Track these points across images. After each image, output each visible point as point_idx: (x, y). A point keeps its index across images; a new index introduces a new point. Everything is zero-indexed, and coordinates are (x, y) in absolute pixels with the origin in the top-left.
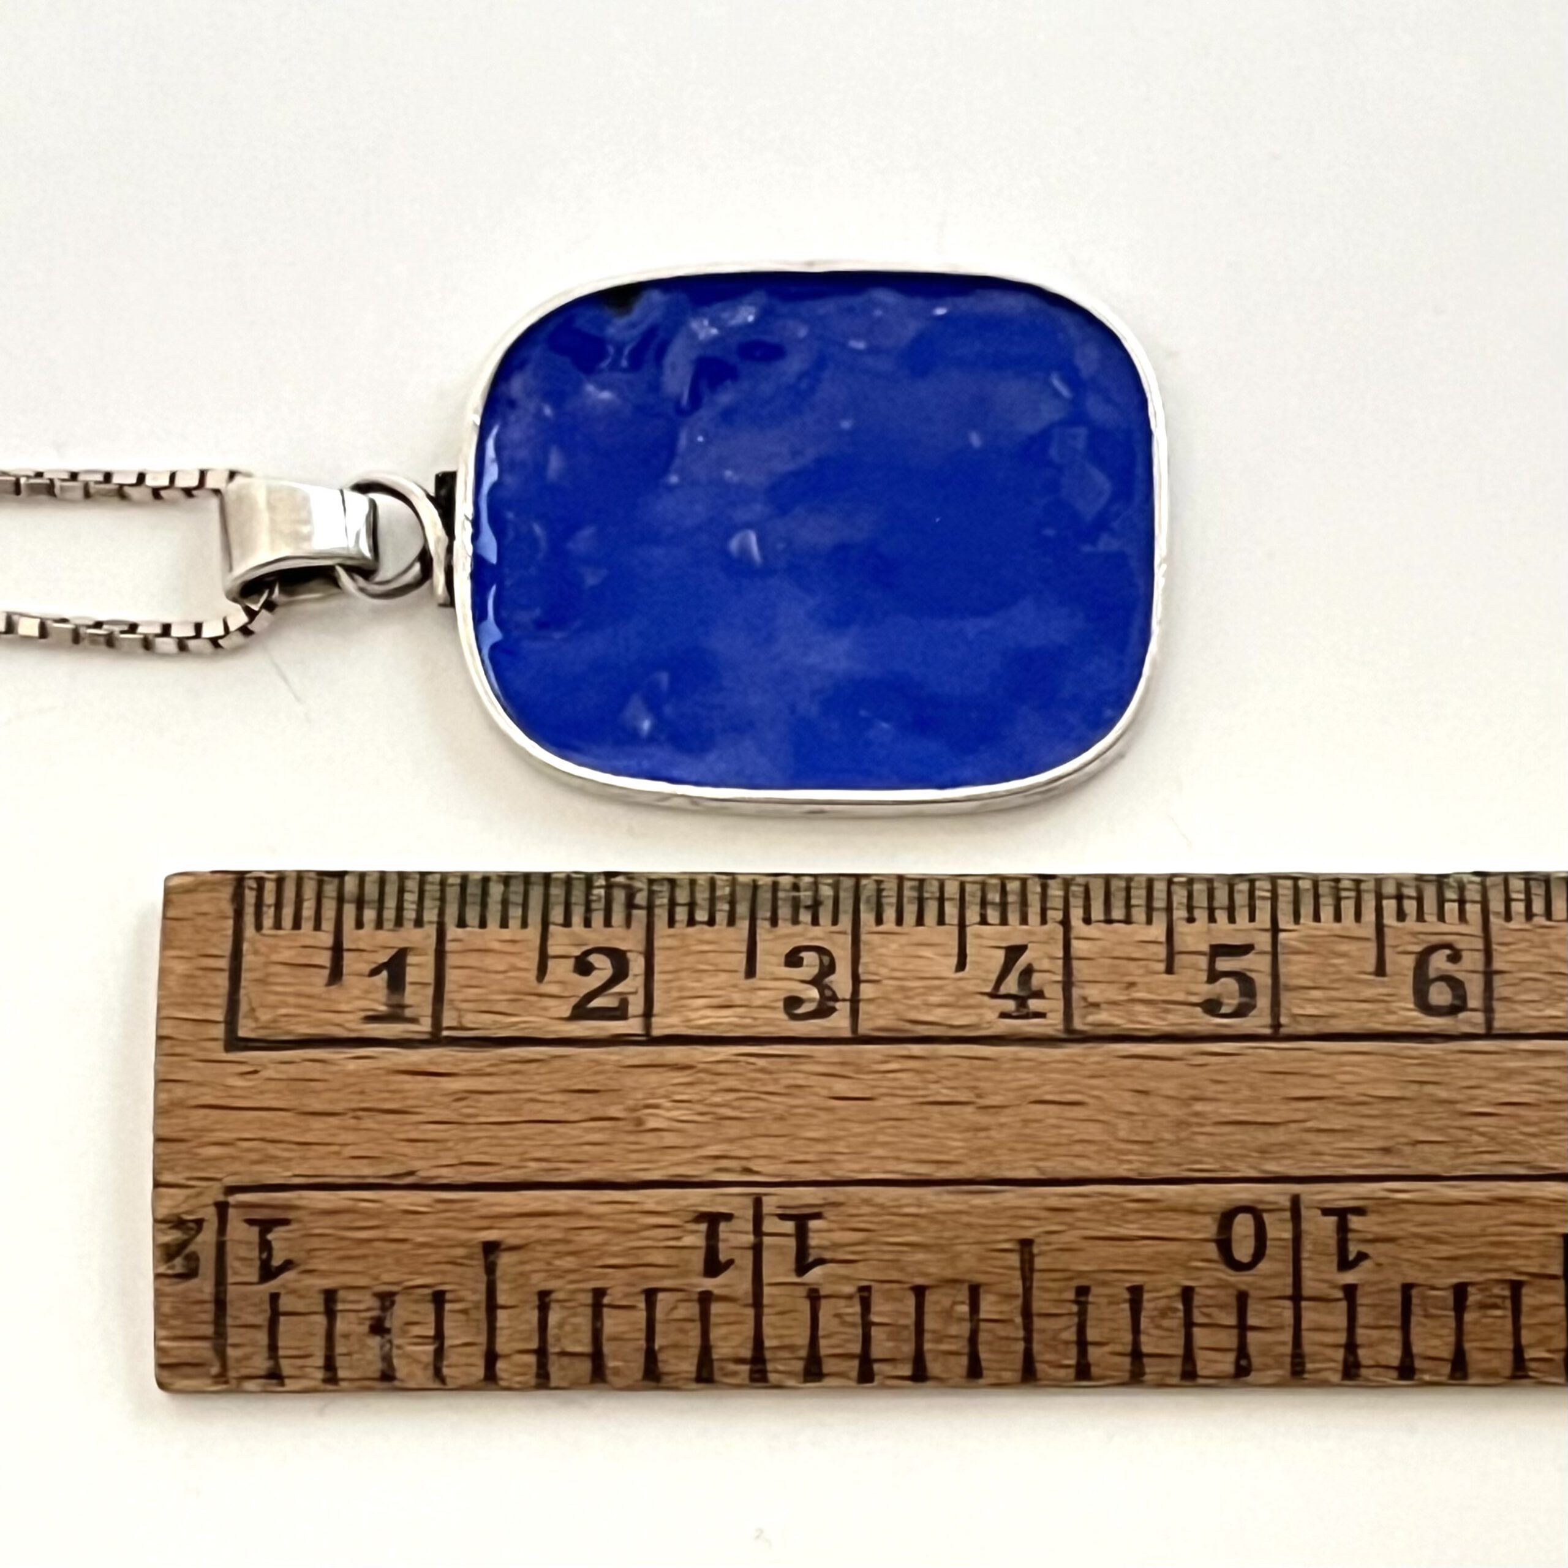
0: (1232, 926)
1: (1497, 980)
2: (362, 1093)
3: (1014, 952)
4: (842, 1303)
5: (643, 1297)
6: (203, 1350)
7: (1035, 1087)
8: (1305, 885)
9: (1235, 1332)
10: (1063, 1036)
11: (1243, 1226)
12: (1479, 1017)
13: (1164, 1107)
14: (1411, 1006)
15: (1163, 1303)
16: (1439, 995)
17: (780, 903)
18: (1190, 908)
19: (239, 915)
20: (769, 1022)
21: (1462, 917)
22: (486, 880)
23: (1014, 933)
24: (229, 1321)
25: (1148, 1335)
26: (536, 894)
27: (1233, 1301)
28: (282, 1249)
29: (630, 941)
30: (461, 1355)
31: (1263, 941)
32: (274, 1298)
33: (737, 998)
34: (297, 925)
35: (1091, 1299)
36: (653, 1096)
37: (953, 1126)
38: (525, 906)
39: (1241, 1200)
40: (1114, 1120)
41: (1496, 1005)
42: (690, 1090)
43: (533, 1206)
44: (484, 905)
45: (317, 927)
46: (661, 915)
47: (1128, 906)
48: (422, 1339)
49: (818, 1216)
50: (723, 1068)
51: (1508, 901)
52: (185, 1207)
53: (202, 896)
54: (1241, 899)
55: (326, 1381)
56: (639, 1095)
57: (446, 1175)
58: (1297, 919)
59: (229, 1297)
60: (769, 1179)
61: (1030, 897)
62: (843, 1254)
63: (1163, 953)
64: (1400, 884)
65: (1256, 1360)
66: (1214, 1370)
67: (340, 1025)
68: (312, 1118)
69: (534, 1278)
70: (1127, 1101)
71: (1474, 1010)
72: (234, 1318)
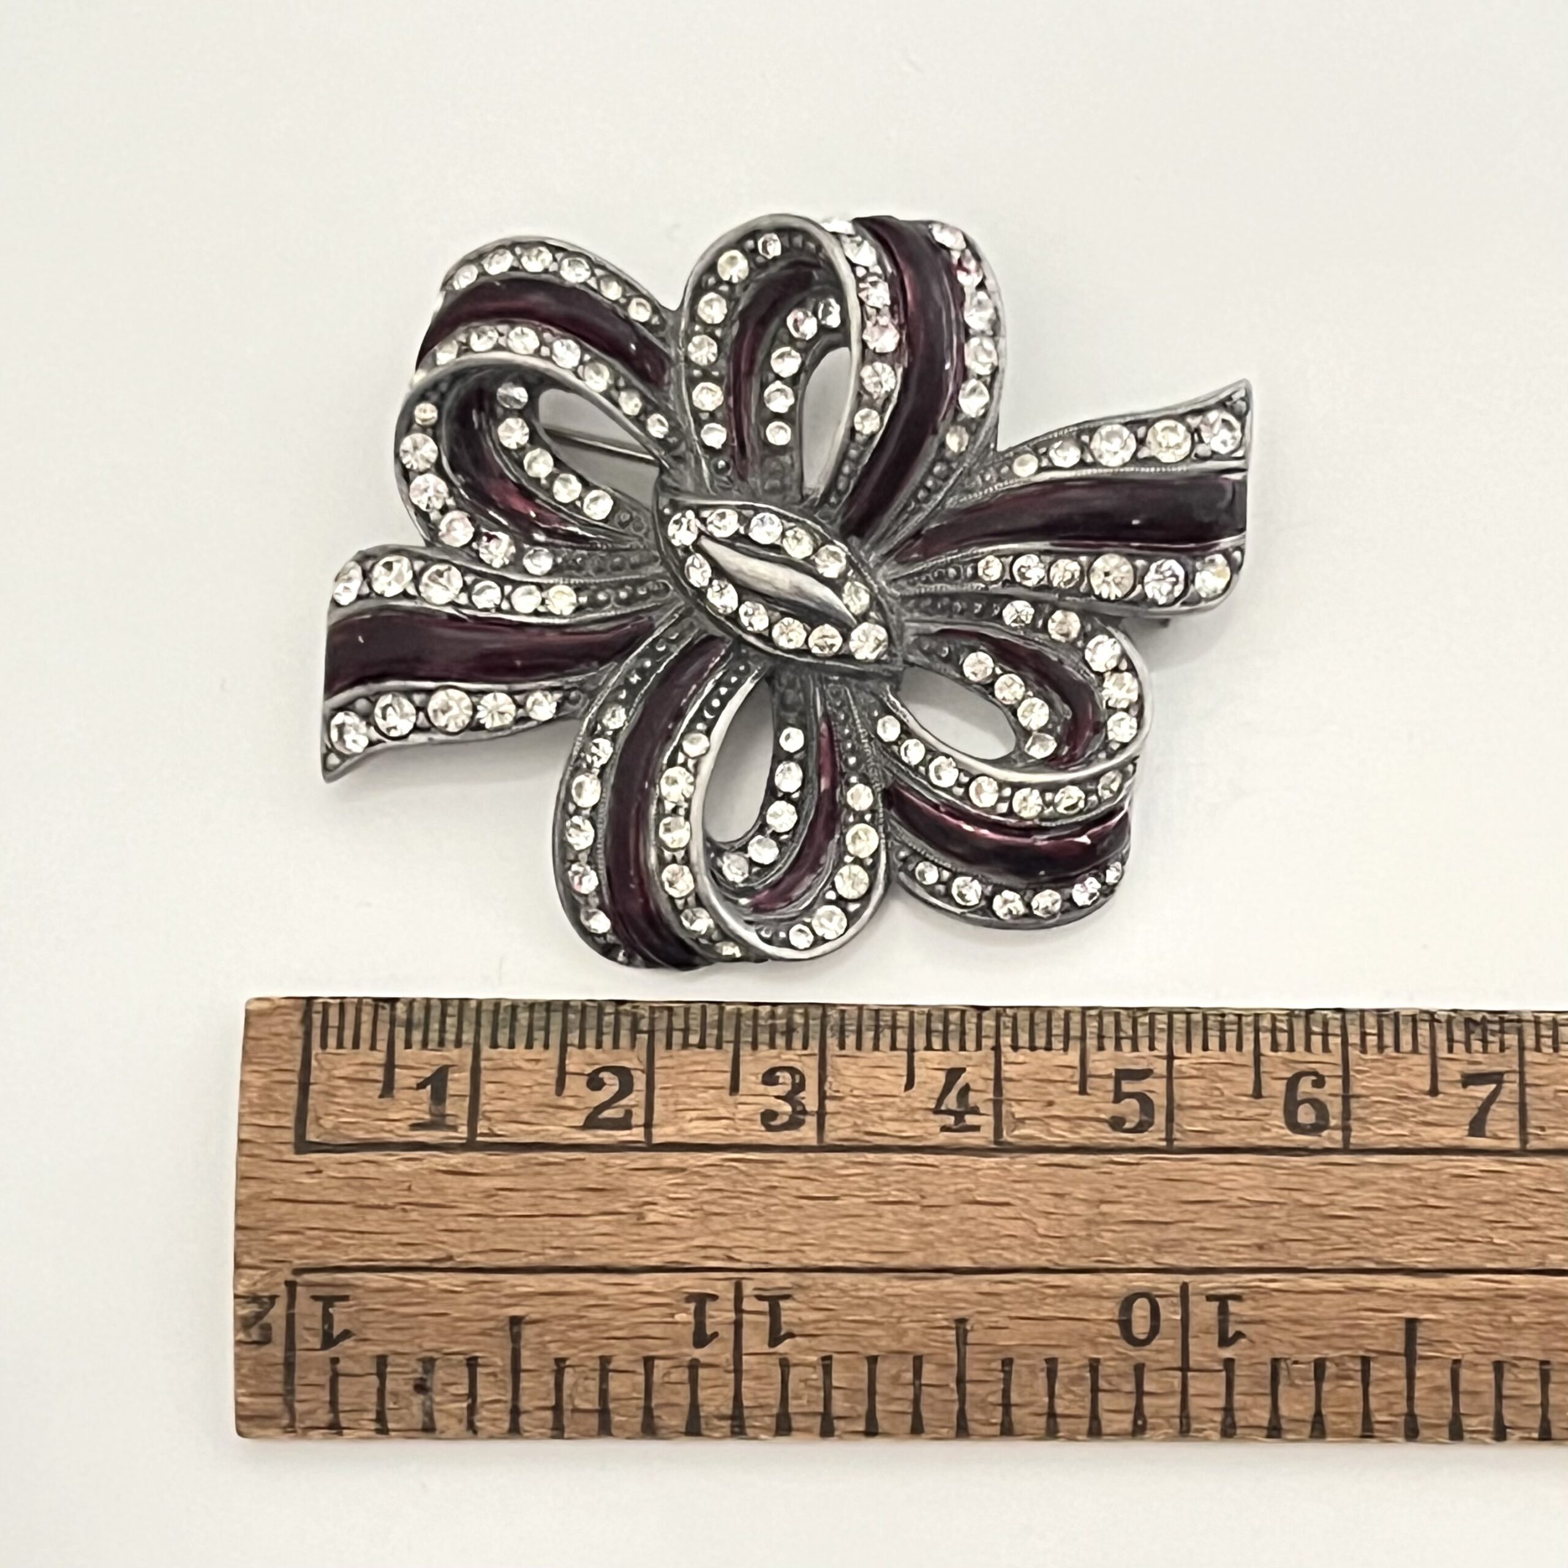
0: (1136, 1054)
1: (1354, 1104)
2: (409, 1189)
3: (954, 1074)
4: (810, 1370)
5: (642, 1364)
6: (276, 1404)
7: (969, 1190)
8: (1197, 1017)
9: (1134, 1396)
10: (993, 1146)
11: (1141, 1309)
12: (1338, 1135)
13: (1076, 1209)
14: (1281, 1124)
15: (1075, 1372)
16: (1306, 1115)
17: (759, 1029)
18: (1101, 1037)
19: (308, 1035)
20: (749, 1132)
21: (1326, 1049)
22: (514, 1007)
23: (954, 1058)
24: (296, 1381)
25: (1061, 1398)
26: (556, 1019)
27: (1131, 1371)
28: (341, 1321)
29: (632, 1060)
30: (488, 1410)
31: (1161, 1067)
32: (335, 1361)
33: (723, 1112)
34: (356, 1045)
35: (1014, 1368)
36: (652, 1194)
37: (901, 1222)
38: (547, 1030)
39: (1139, 1287)
40: (1035, 1220)
41: (1354, 1125)
42: (681, 1190)
43: (552, 1287)
44: (512, 1030)
45: (373, 1047)
46: (660, 1038)
47: (1049, 1035)
48: (457, 1397)
49: (787, 1297)
50: (711, 1171)
51: (1364, 1035)
52: (259, 1286)
53: (277, 1019)
54: (1142, 1031)
55: (378, 1431)
56: (640, 1193)
57: (480, 1260)
58: (1189, 1049)
59: (297, 1360)
60: (747, 1266)
61: (967, 1026)
62: (810, 1330)
63: (1077, 1078)
64: (1274, 1018)
65: (1150, 1421)
66: (1115, 1428)
67: (391, 1131)
68: (367, 1210)
69: (553, 1347)
70: (1047, 1203)
71: (1335, 1128)
72: (301, 1378)
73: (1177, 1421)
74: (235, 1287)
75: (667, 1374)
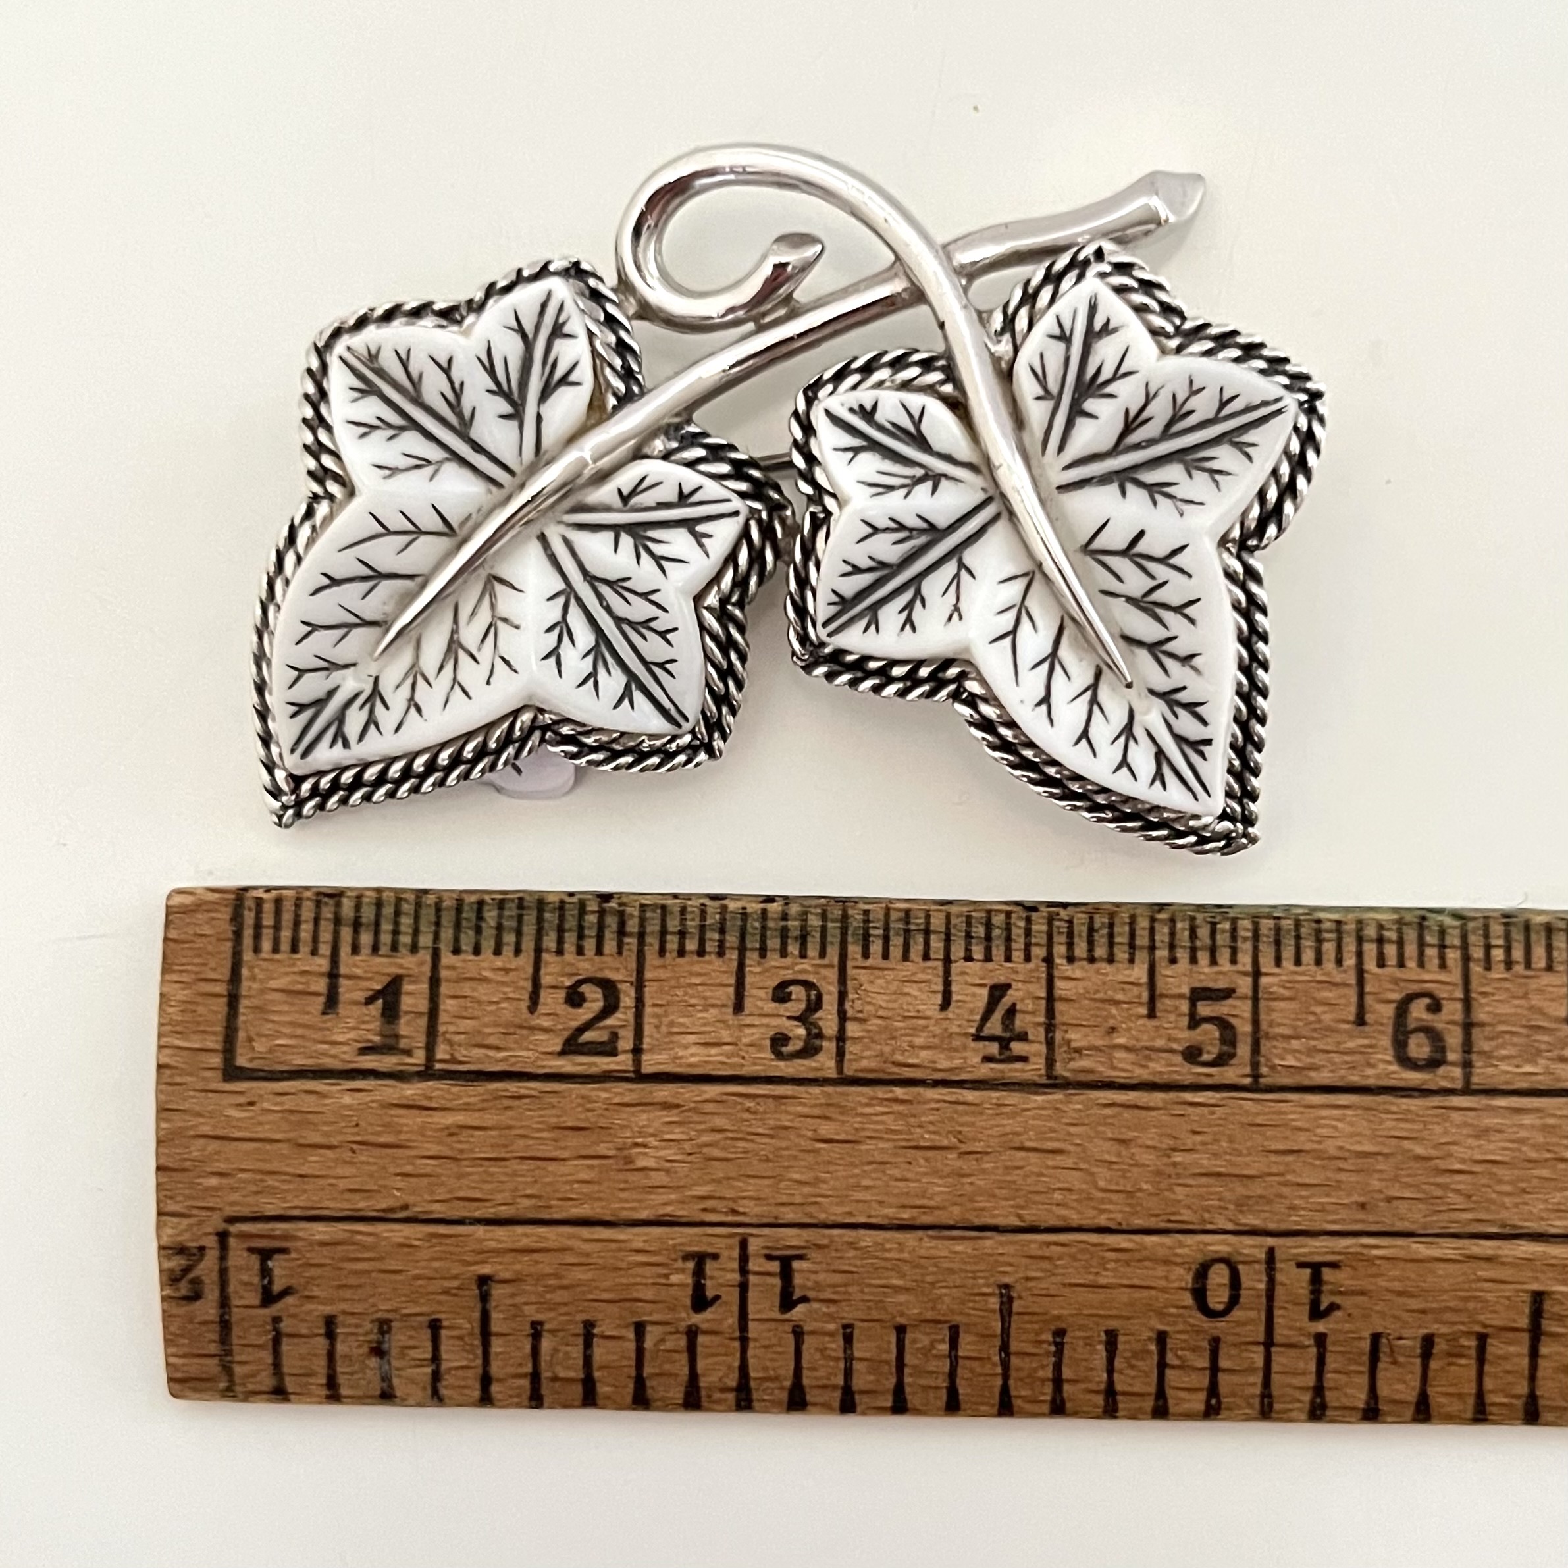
0: (1216, 969)
1: (1475, 1032)
2: (357, 1125)
3: (998, 991)
4: (827, 1339)
5: (632, 1329)
6: (212, 1365)
7: (1017, 1134)
8: (1287, 924)
9: (1207, 1372)
10: (1044, 1080)
11: (1219, 1277)
12: (1457, 1072)
13: (1144, 1157)
14: (1389, 1058)
15: (1137, 1347)
16: (1419, 1047)
17: (769, 933)
18: (1172, 947)
19: (238, 935)
20: (756, 1060)
21: (1443, 965)
22: (481, 900)
23: (999, 972)
24: (235, 1341)
25: (1122, 1374)
26: (530, 921)
27: (1205, 1344)
28: (281, 1277)
29: (619, 971)
30: (454, 1377)
31: (1244, 985)
32: (276, 1320)
33: (726, 1035)
34: (294, 949)
35: (1068, 1340)
36: (641, 1134)
37: (936, 1172)
38: (519, 933)
39: (1216, 1252)
40: (1095, 1170)
41: (1477, 1060)
42: (678, 1129)
43: (525, 1242)
44: (478, 930)
45: (314, 951)
46: (652, 942)
47: (1111, 944)
49: (800, 1257)
50: (710, 1107)
51: (1488, 948)
52: (186, 1236)
53: (202, 917)
54: (1222, 939)
55: (329, 1396)
56: (628, 1133)
57: (439, 1210)
58: (1278, 962)
59: (234, 1319)
60: (754, 1221)
61: (1015, 931)
62: (827, 1295)
63: (1145, 996)
64: (1381, 927)
65: (1224, 1400)
66: (1186, 1406)
67: (334, 1057)
68: (308, 1150)
69: (527, 1309)
70: (1108, 1151)
71: (1453, 1064)
72: (240, 1337)
73: (1256, 1402)
74: (159, 1236)
75: (662, 1340)
